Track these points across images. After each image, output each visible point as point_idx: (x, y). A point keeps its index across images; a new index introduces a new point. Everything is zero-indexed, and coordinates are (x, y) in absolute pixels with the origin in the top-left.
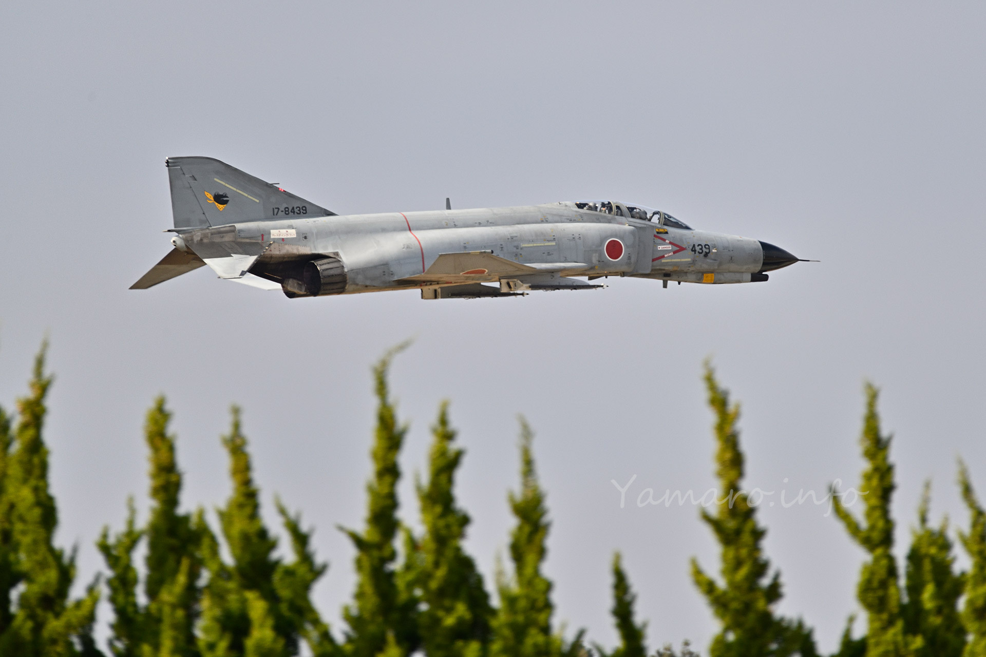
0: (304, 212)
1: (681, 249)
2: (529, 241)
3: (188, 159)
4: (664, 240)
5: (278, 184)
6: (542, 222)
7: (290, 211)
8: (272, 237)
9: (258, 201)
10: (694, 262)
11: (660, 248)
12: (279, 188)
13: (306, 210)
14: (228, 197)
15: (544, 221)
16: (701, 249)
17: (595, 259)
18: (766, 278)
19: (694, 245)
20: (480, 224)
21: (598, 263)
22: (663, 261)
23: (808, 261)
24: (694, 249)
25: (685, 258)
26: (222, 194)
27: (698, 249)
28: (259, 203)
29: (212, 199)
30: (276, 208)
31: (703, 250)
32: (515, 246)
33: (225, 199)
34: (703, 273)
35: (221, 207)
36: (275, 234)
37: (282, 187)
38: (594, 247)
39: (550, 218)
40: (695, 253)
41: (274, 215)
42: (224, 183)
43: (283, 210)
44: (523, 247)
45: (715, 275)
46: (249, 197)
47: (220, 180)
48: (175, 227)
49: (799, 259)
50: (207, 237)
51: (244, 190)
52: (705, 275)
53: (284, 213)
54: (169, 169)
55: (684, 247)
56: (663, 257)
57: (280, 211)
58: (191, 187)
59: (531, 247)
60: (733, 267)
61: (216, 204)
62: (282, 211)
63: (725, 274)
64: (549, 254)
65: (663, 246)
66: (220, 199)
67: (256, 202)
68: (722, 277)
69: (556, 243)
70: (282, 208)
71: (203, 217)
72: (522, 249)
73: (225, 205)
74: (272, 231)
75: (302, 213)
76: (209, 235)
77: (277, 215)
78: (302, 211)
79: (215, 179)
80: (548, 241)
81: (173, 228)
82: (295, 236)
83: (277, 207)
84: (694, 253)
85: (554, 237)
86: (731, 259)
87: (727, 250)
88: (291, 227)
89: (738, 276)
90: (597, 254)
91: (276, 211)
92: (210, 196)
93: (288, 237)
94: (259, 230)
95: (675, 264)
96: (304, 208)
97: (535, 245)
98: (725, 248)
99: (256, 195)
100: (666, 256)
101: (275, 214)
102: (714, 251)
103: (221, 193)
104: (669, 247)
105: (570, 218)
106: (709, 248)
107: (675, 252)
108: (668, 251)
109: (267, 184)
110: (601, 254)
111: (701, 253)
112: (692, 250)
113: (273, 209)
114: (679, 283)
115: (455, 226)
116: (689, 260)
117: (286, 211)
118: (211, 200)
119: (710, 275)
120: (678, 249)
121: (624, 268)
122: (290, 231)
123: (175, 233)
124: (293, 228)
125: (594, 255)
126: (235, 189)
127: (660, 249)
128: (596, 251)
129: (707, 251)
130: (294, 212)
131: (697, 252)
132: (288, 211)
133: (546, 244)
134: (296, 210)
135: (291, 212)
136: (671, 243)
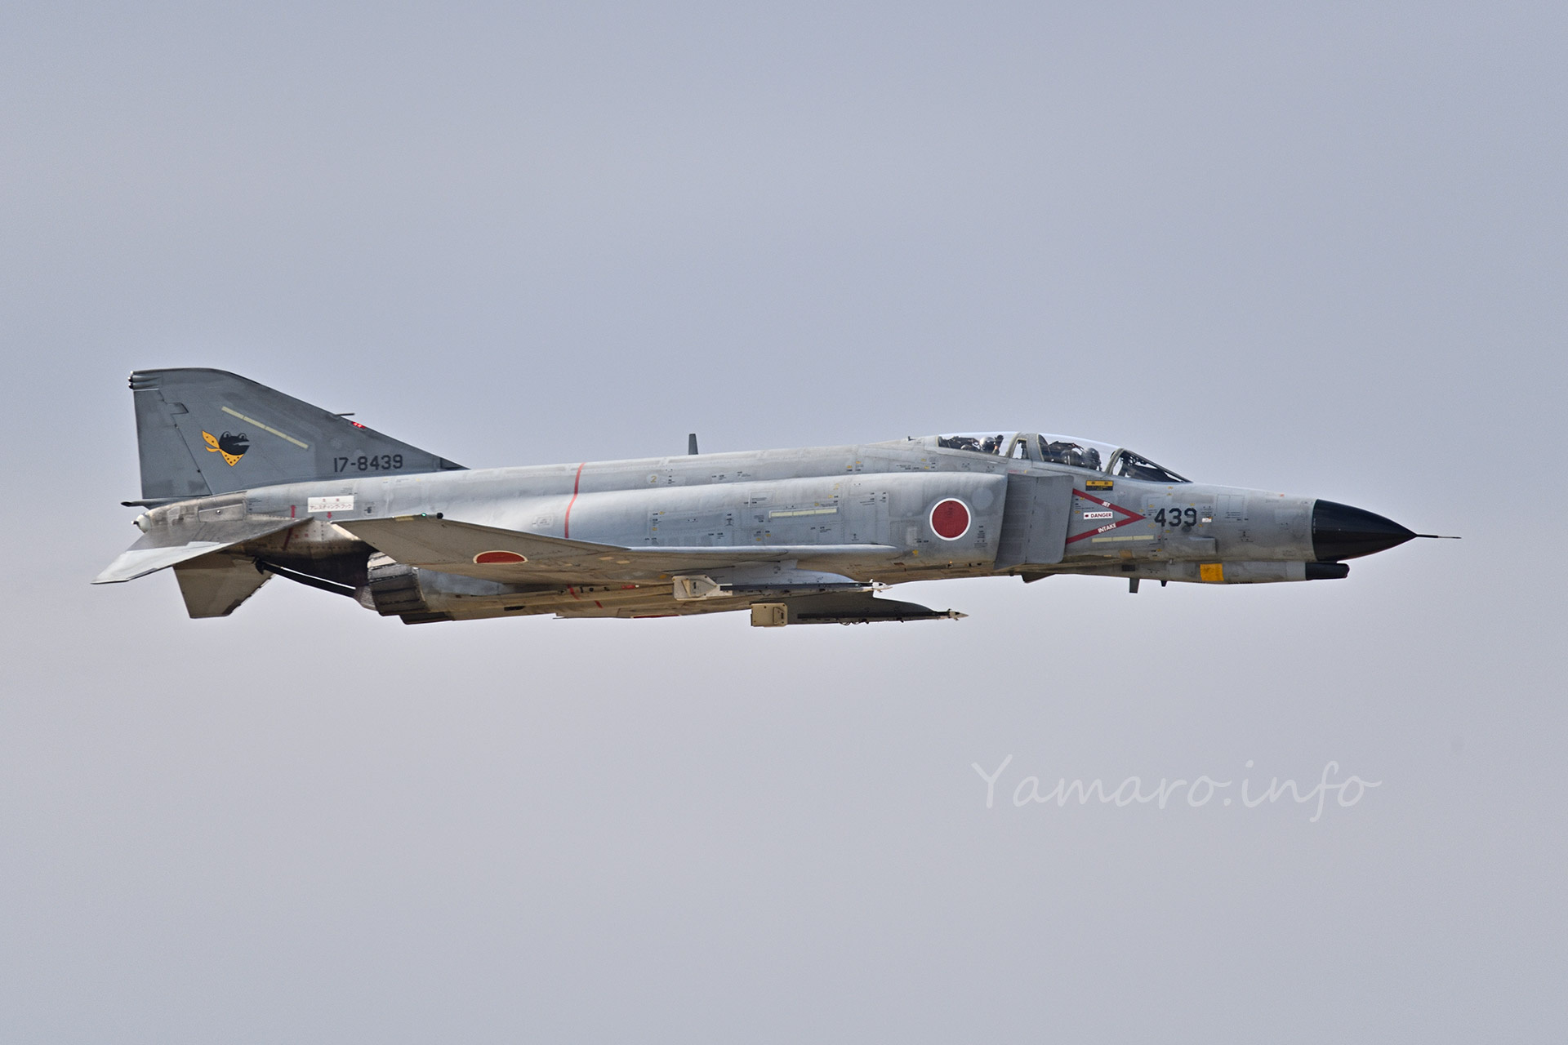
0: (398, 464)
1: (1135, 517)
2: (786, 508)
3: (172, 372)
4: (1100, 502)
5: (352, 414)
6: (849, 471)
7: (368, 463)
8: (310, 511)
9: (306, 446)
10: (1161, 542)
11: (1089, 515)
12: (353, 423)
13: (400, 461)
14: (247, 440)
15: (854, 469)
16: (1178, 517)
17: (911, 540)
18: (1343, 572)
19: (1162, 511)
20: (722, 479)
21: (917, 545)
22: (1095, 540)
23: (1436, 537)
24: (1160, 518)
25: (1142, 535)
26: (237, 435)
27: (1169, 517)
28: (307, 450)
29: (218, 446)
30: (341, 459)
31: (1185, 520)
32: (756, 517)
33: (241, 444)
34: (1198, 562)
35: (232, 459)
36: (315, 505)
37: (358, 419)
38: (910, 514)
39: (867, 464)
40: (1163, 525)
41: (336, 471)
42: (240, 416)
43: (356, 462)
44: (772, 518)
45: (1223, 566)
46: (290, 439)
47: (234, 410)
48: (144, 498)
49: (1418, 533)
50: (193, 514)
51: (280, 426)
52: (1202, 567)
53: (356, 466)
54: (135, 393)
55: (1141, 514)
56: (1095, 532)
57: (349, 463)
58: (176, 425)
59: (790, 517)
60: (1254, 550)
61: (224, 453)
62: (353, 464)
63: (1245, 564)
64: (823, 529)
65: (1094, 513)
66: (231, 444)
67: (303, 448)
68: (1238, 570)
69: (838, 509)
70: (354, 458)
71: (196, 478)
72: (769, 521)
73: (240, 456)
74: (311, 500)
75: (392, 467)
76: (196, 509)
77: (342, 470)
78: (393, 463)
79: (225, 409)
80: (823, 505)
81: (140, 499)
82: (351, 508)
83: (343, 456)
84: (1160, 524)
85: (836, 499)
86: (1245, 536)
87: (1235, 520)
88: (347, 492)
89: (1275, 568)
90: (915, 529)
91: (340, 463)
92: (212, 440)
93: (339, 509)
94: (287, 500)
95: (1121, 546)
96: (398, 459)
97: (795, 514)
98: (1231, 515)
99: (302, 435)
100: (1100, 530)
101: (339, 468)
102: (1204, 520)
103: (234, 434)
104: (1109, 515)
105: (906, 464)
106: (1195, 516)
107: (1119, 524)
108: (1106, 522)
109: (327, 416)
110: (923, 526)
111: (1177, 525)
112: (1157, 520)
113: (336, 459)
114: (1164, 584)
115: (670, 483)
116: (1151, 537)
117: (361, 464)
118: (216, 448)
119: (1213, 566)
120: (1127, 517)
121: (974, 556)
122: (343, 498)
123: (142, 507)
124: (350, 494)
125: (909, 529)
126: (262, 426)
127: (1089, 517)
128: (913, 523)
129: (1191, 520)
130: (377, 466)
131: (1167, 524)
132: (365, 463)
133: (818, 512)
134: (382, 462)
135: (372, 465)
136: (1112, 507)
